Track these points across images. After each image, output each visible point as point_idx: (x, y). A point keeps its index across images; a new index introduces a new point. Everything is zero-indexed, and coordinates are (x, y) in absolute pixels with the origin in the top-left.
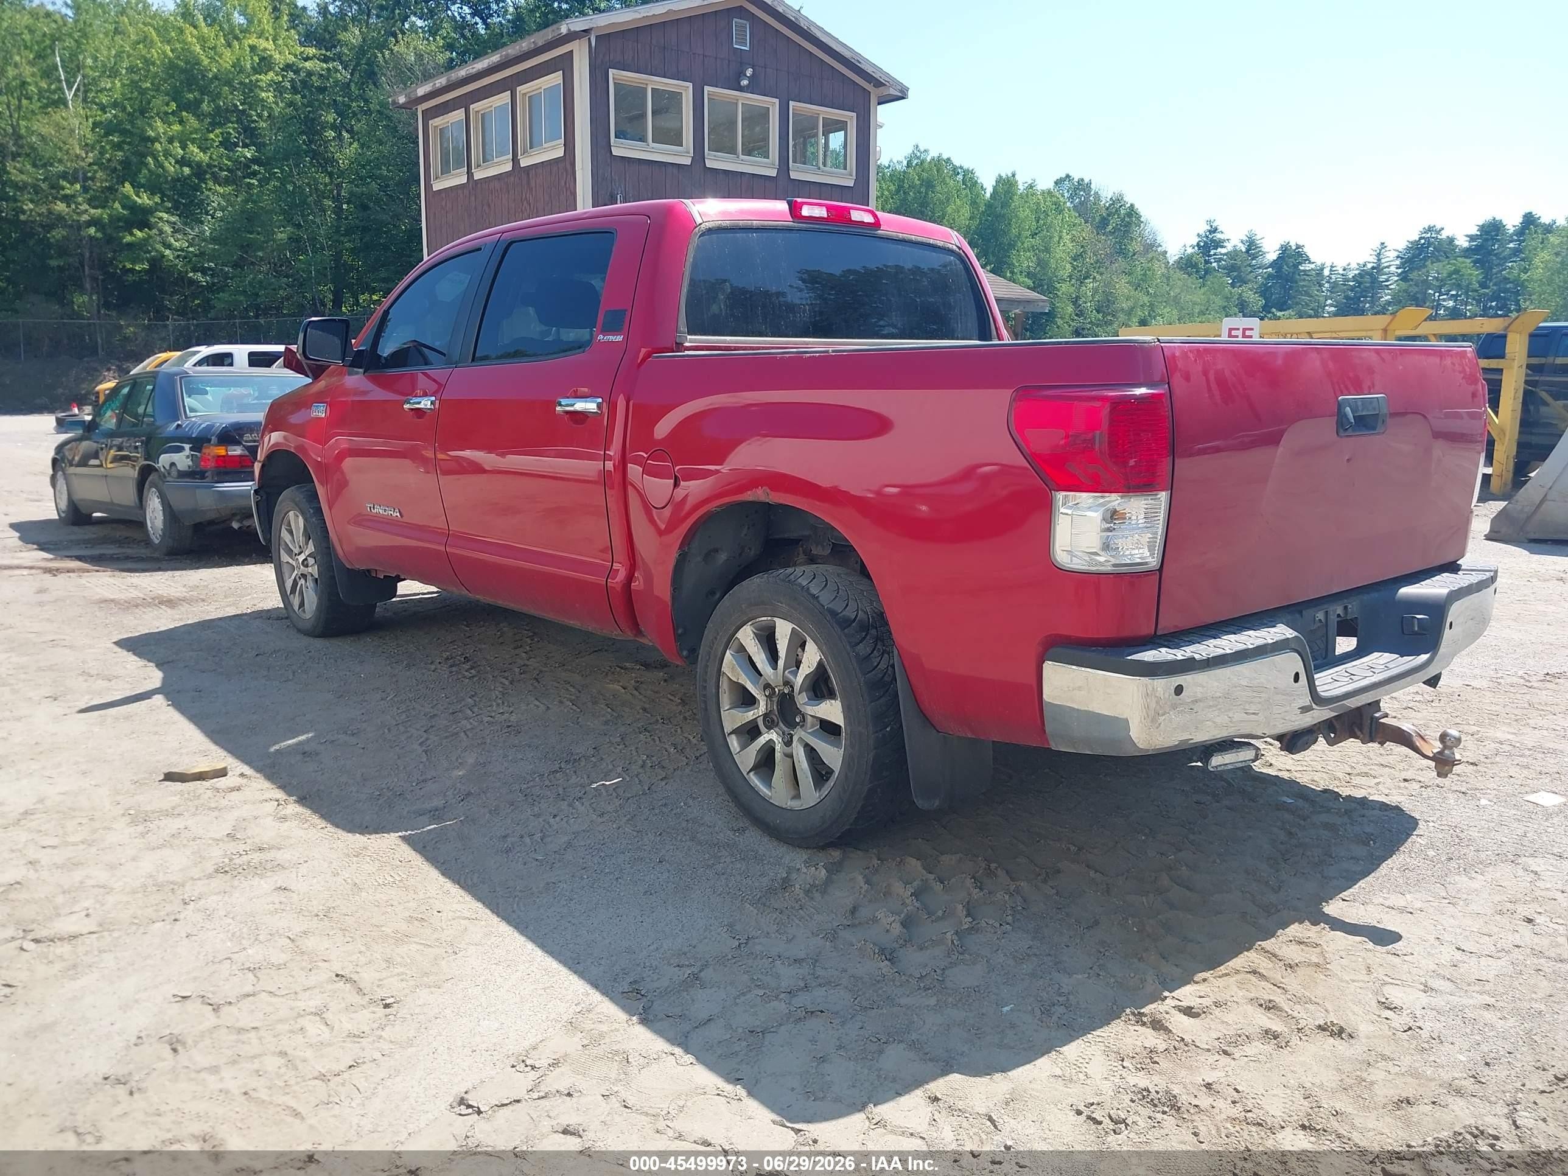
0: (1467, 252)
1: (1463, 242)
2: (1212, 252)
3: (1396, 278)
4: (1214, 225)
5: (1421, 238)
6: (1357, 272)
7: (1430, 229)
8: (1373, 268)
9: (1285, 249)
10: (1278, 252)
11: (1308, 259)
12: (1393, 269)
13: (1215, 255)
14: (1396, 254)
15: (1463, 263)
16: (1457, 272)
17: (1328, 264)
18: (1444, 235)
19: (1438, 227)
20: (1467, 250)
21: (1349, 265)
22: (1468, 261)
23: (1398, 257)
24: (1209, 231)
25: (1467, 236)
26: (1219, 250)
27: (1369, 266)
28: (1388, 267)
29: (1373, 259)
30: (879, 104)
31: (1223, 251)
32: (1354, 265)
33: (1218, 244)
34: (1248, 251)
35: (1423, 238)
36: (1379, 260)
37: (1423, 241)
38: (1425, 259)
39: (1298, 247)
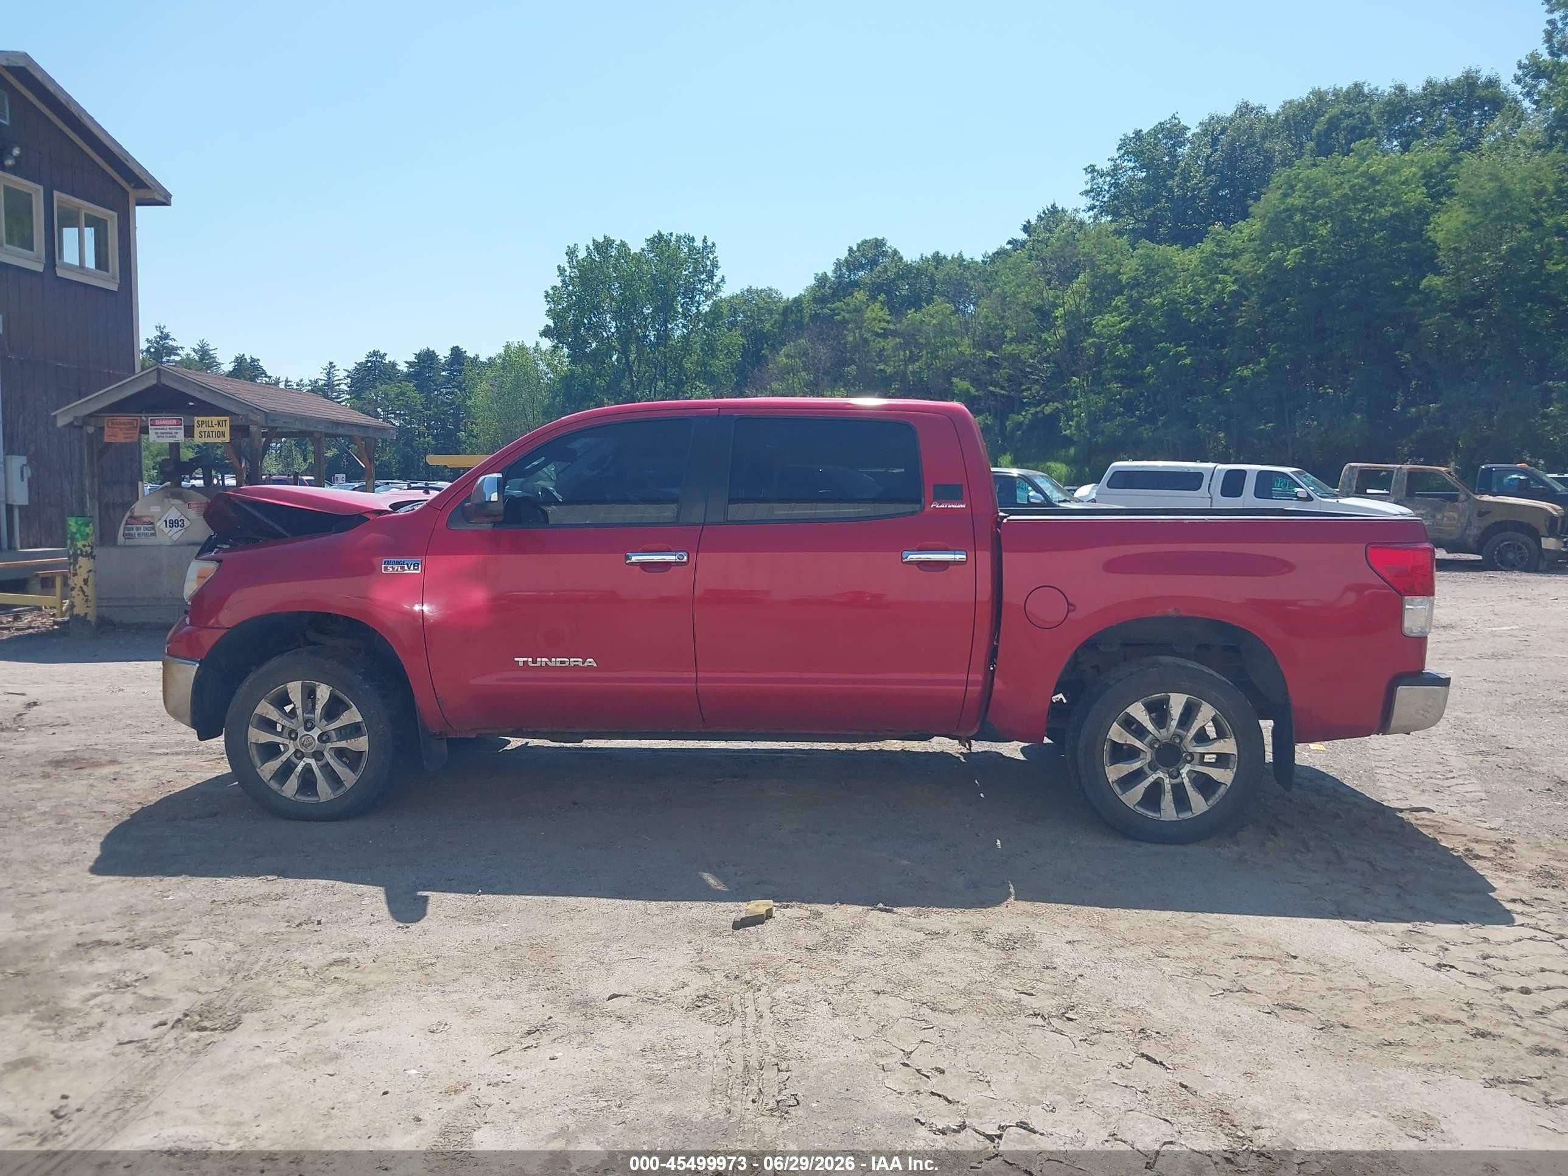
0: (408, 377)
1: (403, 367)
2: (164, 359)
3: (348, 397)
4: (165, 331)
5: (367, 361)
6: (310, 388)
7: (375, 354)
8: (325, 385)
9: (240, 361)
10: (233, 364)
11: (264, 373)
12: (344, 387)
13: (168, 361)
14: (346, 374)
15: (407, 386)
16: (403, 394)
17: (283, 379)
18: (387, 359)
19: (382, 352)
20: (408, 375)
21: (301, 381)
22: (412, 385)
23: (348, 376)
24: (160, 337)
25: (406, 362)
26: (173, 357)
27: (320, 383)
28: (338, 385)
29: (323, 377)
30: (138, 205)
31: (177, 358)
32: (306, 381)
33: (173, 351)
34: (202, 359)
35: (370, 361)
36: (329, 378)
37: (369, 364)
38: (374, 380)
39: (253, 360)
